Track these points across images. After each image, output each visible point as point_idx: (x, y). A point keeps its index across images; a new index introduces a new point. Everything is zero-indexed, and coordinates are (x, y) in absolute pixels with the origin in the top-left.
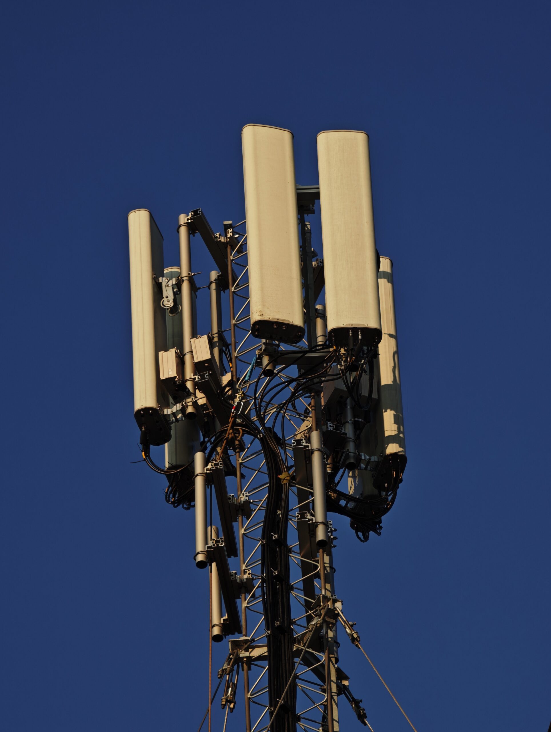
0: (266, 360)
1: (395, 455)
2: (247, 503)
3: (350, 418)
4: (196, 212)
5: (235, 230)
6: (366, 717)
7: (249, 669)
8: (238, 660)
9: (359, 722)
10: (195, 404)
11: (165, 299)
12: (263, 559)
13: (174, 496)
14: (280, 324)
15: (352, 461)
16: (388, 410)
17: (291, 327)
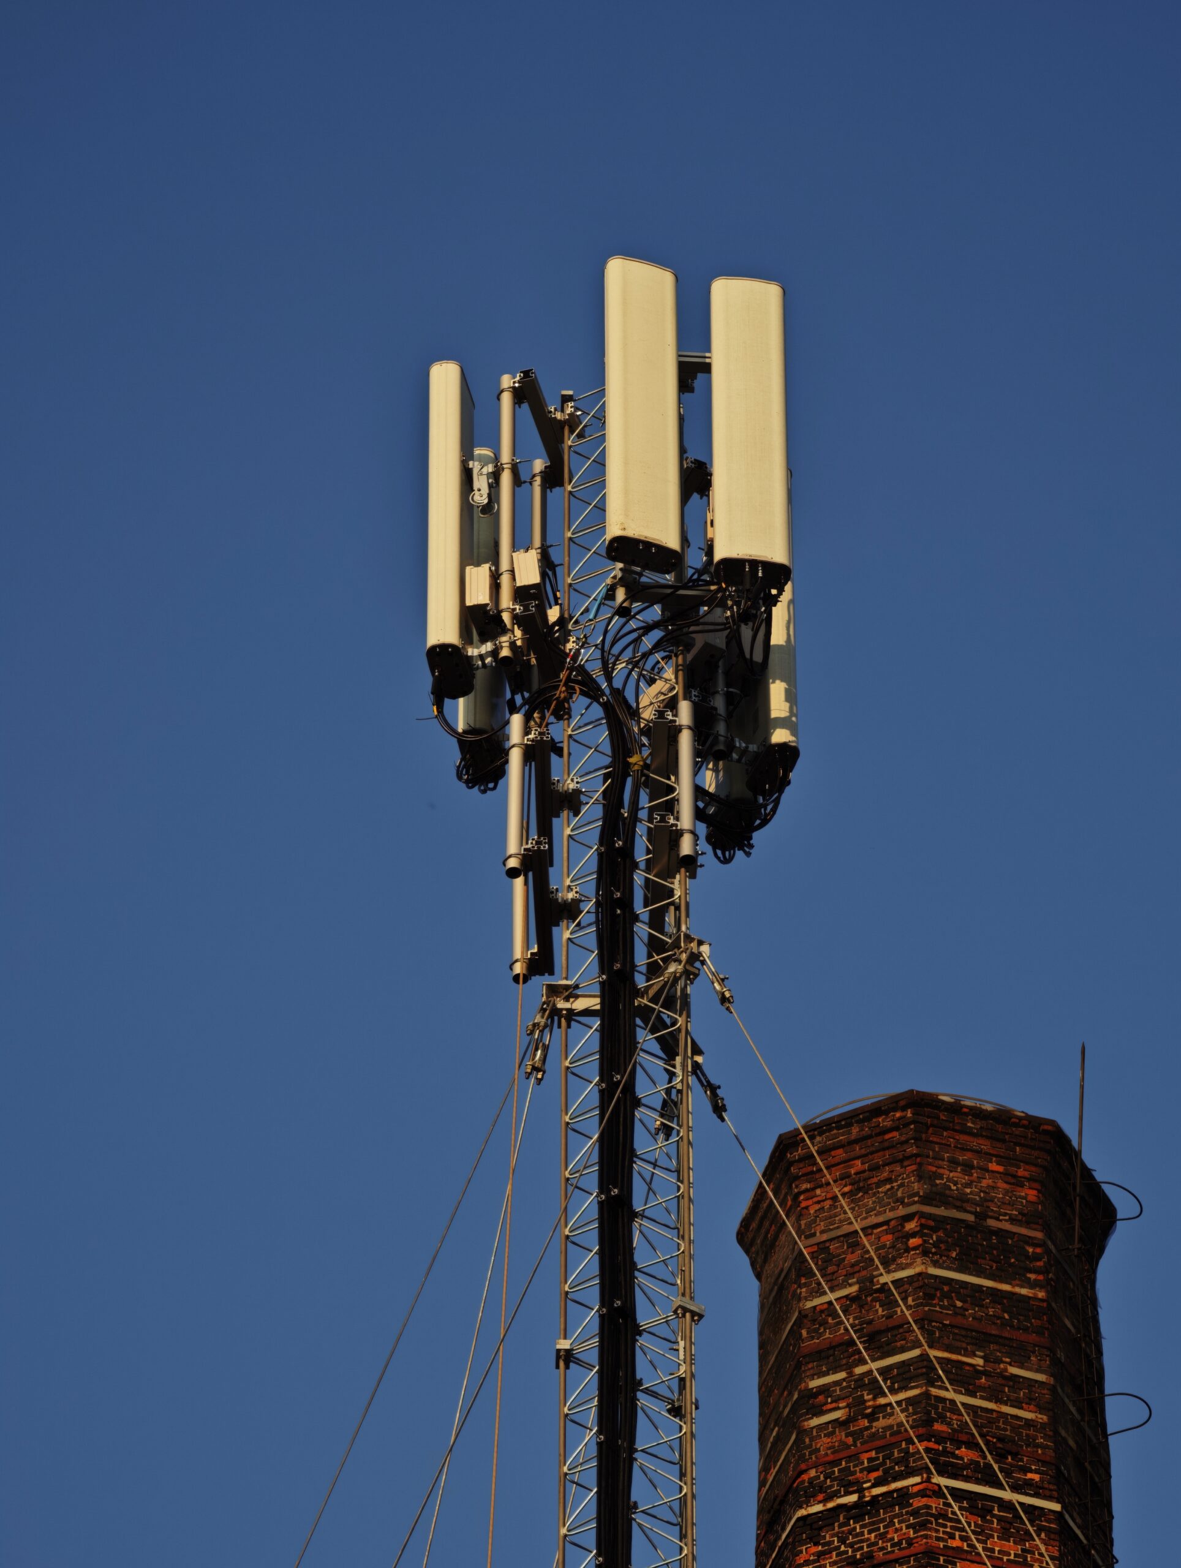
0: (621, 594)
1: (784, 746)
2: (577, 792)
3: (721, 686)
4: (526, 374)
5: (579, 405)
6: (725, 1110)
7: (569, 1026)
8: (555, 1012)
9: (715, 1116)
10: (513, 645)
11: (476, 492)
12: (600, 872)
13: (467, 773)
14: (648, 545)
15: (721, 747)
16: (778, 682)
17: (662, 550)
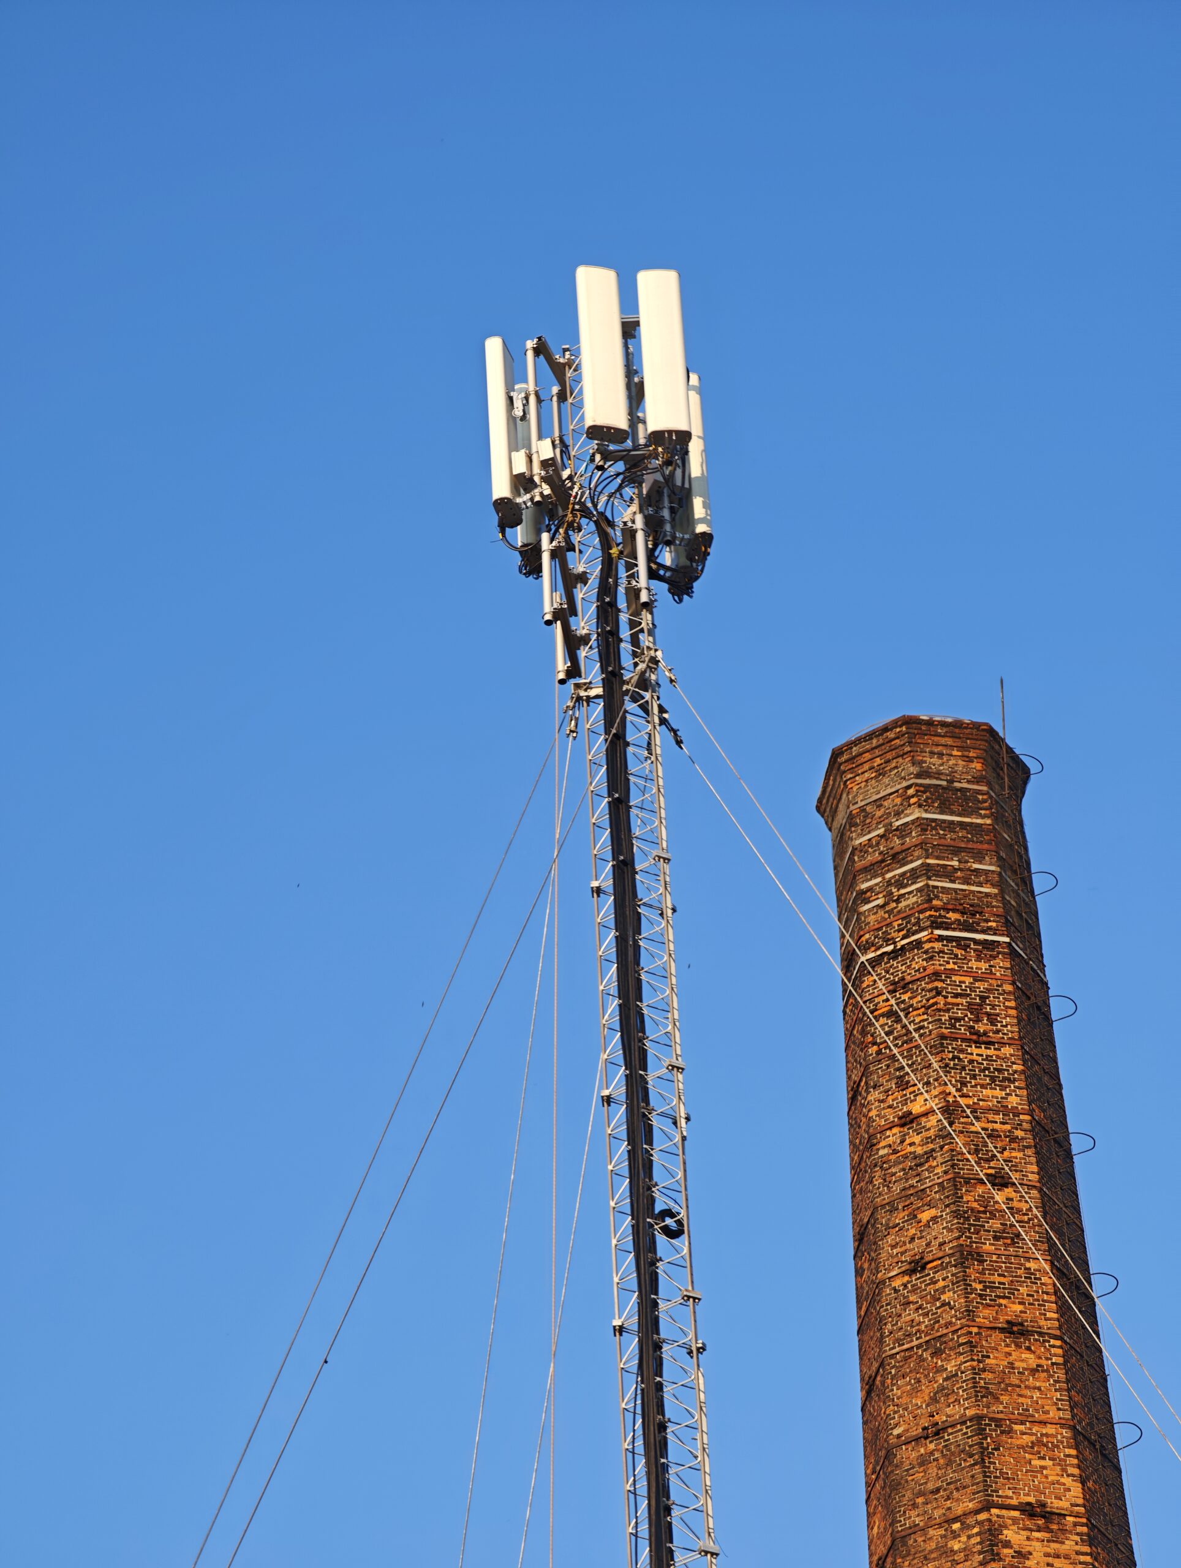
0: (598, 457)
1: (704, 534)
2: (585, 573)
3: (666, 503)
4: (540, 339)
5: (572, 352)
6: (682, 743)
7: (588, 705)
8: (579, 699)
9: (677, 747)
10: (541, 494)
11: (516, 409)
12: (598, 618)
13: (526, 569)
14: (609, 428)
15: (669, 538)
16: (698, 497)
17: (618, 430)
